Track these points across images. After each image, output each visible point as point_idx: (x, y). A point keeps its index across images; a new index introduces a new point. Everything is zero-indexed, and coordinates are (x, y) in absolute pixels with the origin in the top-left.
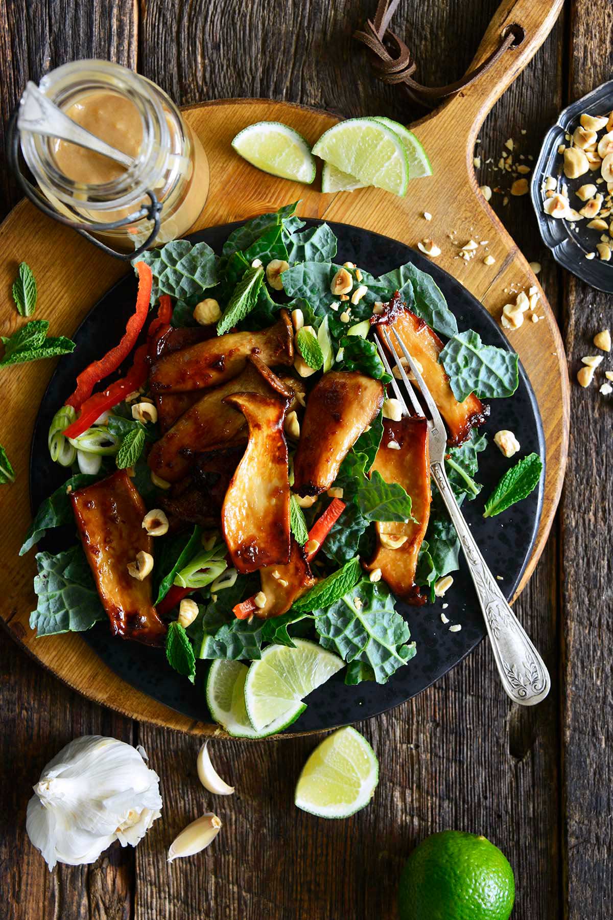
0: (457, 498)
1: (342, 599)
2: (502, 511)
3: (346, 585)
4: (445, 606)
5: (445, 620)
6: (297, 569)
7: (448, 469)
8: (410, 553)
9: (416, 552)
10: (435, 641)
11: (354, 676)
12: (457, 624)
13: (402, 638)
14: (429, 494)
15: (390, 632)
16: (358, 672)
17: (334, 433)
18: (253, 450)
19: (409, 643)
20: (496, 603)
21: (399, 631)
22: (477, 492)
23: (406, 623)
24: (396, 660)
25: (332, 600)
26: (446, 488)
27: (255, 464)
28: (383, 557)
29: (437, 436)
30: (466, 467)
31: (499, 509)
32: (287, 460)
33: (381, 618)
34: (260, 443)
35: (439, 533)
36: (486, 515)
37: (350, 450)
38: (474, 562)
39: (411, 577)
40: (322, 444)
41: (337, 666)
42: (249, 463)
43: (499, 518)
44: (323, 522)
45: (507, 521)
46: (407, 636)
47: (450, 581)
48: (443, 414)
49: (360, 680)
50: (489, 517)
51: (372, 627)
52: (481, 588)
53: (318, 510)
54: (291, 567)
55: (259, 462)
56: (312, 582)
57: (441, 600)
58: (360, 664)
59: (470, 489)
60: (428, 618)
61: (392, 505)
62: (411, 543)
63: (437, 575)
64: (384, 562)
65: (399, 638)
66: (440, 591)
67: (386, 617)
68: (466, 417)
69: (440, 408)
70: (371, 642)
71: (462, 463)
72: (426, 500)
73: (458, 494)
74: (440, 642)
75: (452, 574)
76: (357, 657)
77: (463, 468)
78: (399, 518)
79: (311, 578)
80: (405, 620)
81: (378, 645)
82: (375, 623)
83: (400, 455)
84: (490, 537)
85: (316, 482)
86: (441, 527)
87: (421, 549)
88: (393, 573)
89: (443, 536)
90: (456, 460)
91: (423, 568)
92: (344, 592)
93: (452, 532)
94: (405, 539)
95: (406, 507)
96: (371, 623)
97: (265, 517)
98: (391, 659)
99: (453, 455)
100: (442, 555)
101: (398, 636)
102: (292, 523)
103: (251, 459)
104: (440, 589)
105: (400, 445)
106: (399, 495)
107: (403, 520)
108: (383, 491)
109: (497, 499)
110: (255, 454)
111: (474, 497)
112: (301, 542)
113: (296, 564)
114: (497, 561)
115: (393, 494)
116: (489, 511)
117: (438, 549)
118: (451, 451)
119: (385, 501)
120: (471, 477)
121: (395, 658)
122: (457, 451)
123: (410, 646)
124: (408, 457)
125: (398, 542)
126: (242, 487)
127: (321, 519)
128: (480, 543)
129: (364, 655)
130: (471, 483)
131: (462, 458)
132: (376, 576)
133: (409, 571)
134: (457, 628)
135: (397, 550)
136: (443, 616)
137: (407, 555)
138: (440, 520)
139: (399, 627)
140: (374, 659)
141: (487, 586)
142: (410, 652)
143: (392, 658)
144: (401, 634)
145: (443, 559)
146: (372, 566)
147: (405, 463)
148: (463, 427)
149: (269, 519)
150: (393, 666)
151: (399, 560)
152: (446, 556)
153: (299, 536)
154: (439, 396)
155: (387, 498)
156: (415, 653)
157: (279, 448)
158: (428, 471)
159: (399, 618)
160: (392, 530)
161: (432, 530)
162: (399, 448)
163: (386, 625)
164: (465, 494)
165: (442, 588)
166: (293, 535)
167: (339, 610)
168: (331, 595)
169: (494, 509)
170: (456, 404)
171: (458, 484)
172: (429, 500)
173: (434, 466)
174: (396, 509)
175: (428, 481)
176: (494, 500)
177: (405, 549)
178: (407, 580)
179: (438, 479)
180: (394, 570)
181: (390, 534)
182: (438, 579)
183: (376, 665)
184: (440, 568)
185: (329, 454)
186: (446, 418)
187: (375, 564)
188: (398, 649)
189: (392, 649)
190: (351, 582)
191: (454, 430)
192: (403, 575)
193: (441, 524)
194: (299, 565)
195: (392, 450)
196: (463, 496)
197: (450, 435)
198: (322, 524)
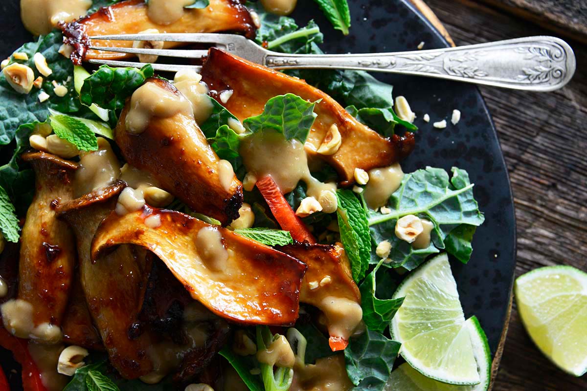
0: (313, 52)
1: (372, 226)
2: (348, 12)
3: (357, 214)
4: (427, 118)
5: (442, 124)
6: (317, 259)
7: (278, 49)
8: (352, 129)
9: (353, 121)
10: (460, 145)
11: (462, 249)
12: (452, 113)
13: (442, 179)
14: (296, 80)
15: (430, 188)
16: (459, 243)
17: (182, 153)
18: (163, 250)
19: (451, 174)
20: (446, 60)
21: (434, 180)
22: (316, 29)
23: (428, 168)
24: (464, 194)
25: (366, 236)
26: (298, 60)
27: (178, 254)
28: (343, 160)
29: (237, 46)
30: (285, 30)
31: (344, 14)
32: (190, 217)
33: (411, 192)
34: (159, 240)
35: (344, 88)
36: (346, 32)
37: (209, 143)
38: (392, 64)
39: (379, 140)
40: (189, 171)
41: (443, 263)
42: (175, 260)
43: (356, 19)
44: (276, 208)
45: (363, 12)
46: (443, 173)
47: (402, 101)
48: (214, 30)
49: (469, 245)
50: (350, 29)
51: (416, 205)
52: (424, 69)
53: (262, 209)
54: (312, 264)
55: (179, 249)
56: (338, 249)
57: (419, 120)
58: (451, 237)
59: (310, 36)
60: (432, 142)
61: (289, 120)
62: (342, 123)
63: (389, 110)
64: (350, 161)
65: (441, 182)
66: (408, 115)
67: (412, 186)
68: (229, 6)
69: (207, 30)
70: (432, 214)
71: (278, 33)
72: (301, 86)
73: (310, 51)
74: (464, 139)
75: (395, 95)
76: (442, 236)
77: (283, 34)
78: (308, 122)
79: (333, 248)
80: (424, 168)
81: (438, 208)
82: (413, 201)
83: (239, 93)
84: (372, 38)
85: (228, 194)
86: (339, 84)
87: (354, 115)
88: (367, 156)
89: (349, 86)
90: (272, 38)
91: (375, 122)
92: (364, 219)
93: (349, 74)
94: (334, 127)
95: (298, 105)
96: (411, 205)
97: (243, 269)
98: (461, 199)
99: (265, 38)
100: (369, 96)
101: (439, 182)
102: (264, 242)
103: (172, 255)
104: (406, 116)
105: (229, 89)
106: (282, 107)
107: (312, 119)
108: (270, 124)
109: (333, 12)
110: (169, 250)
111: (321, 35)
112: (288, 240)
113: (311, 258)
114: (402, 41)
115: (277, 113)
116: (343, 27)
117: (361, 98)
118: (260, 39)
119: (282, 127)
120: (297, 29)
121: (460, 195)
122: (262, 32)
123: (456, 175)
124: (246, 86)
125: (334, 136)
126: (199, 280)
127: (273, 210)
128: (374, 50)
129: (444, 227)
130: (304, 32)
131: (272, 31)
132: (362, 177)
133: (371, 138)
134: (456, 115)
135: (343, 142)
136: (437, 125)
137: (353, 133)
138: (330, 83)
139: (429, 178)
140: (451, 218)
141: (424, 62)
142: (461, 177)
143: (459, 198)
144: (438, 178)
145: (375, 97)
146: (349, 176)
147: (251, 93)
148: (239, 13)
149: (248, 265)
150: (469, 201)
151: (355, 144)
152: (372, 92)
153: (282, 240)
154: (193, 27)
155: (280, 124)
156: (464, 172)
157: (174, 221)
158: (271, 71)
159: (420, 174)
160: (318, 138)
161: (337, 95)
162: (231, 92)
163: (422, 190)
164: (313, 44)
165: (405, 113)
166: (277, 247)
167: (381, 234)
168: (361, 235)
169: (343, 20)
170: (210, 11)
171: (298, 45)
172: (302, 82)
173: (268, 63)
174: (296, 118)
175: (281, 76)
176: (332, 15)
177: (346, 132)
178: (381, 145)
179: (285, 64)
180: (364, 154)
181: (322, 142)
182: (394, 111)
183: (460, 218)
184: (383, 104)
185: (203, 167)
186: (220, 28)
187: (348, 172)
188: (453, 187)
189: (449, 193)
190: (357, 208)
191: (238, 24)
192: (374, 147)
193: (334, 83)
194: (314, 255)
195: (230, 100)
196: (314, 47)
197: (242, 32)
198: (278, 210)
